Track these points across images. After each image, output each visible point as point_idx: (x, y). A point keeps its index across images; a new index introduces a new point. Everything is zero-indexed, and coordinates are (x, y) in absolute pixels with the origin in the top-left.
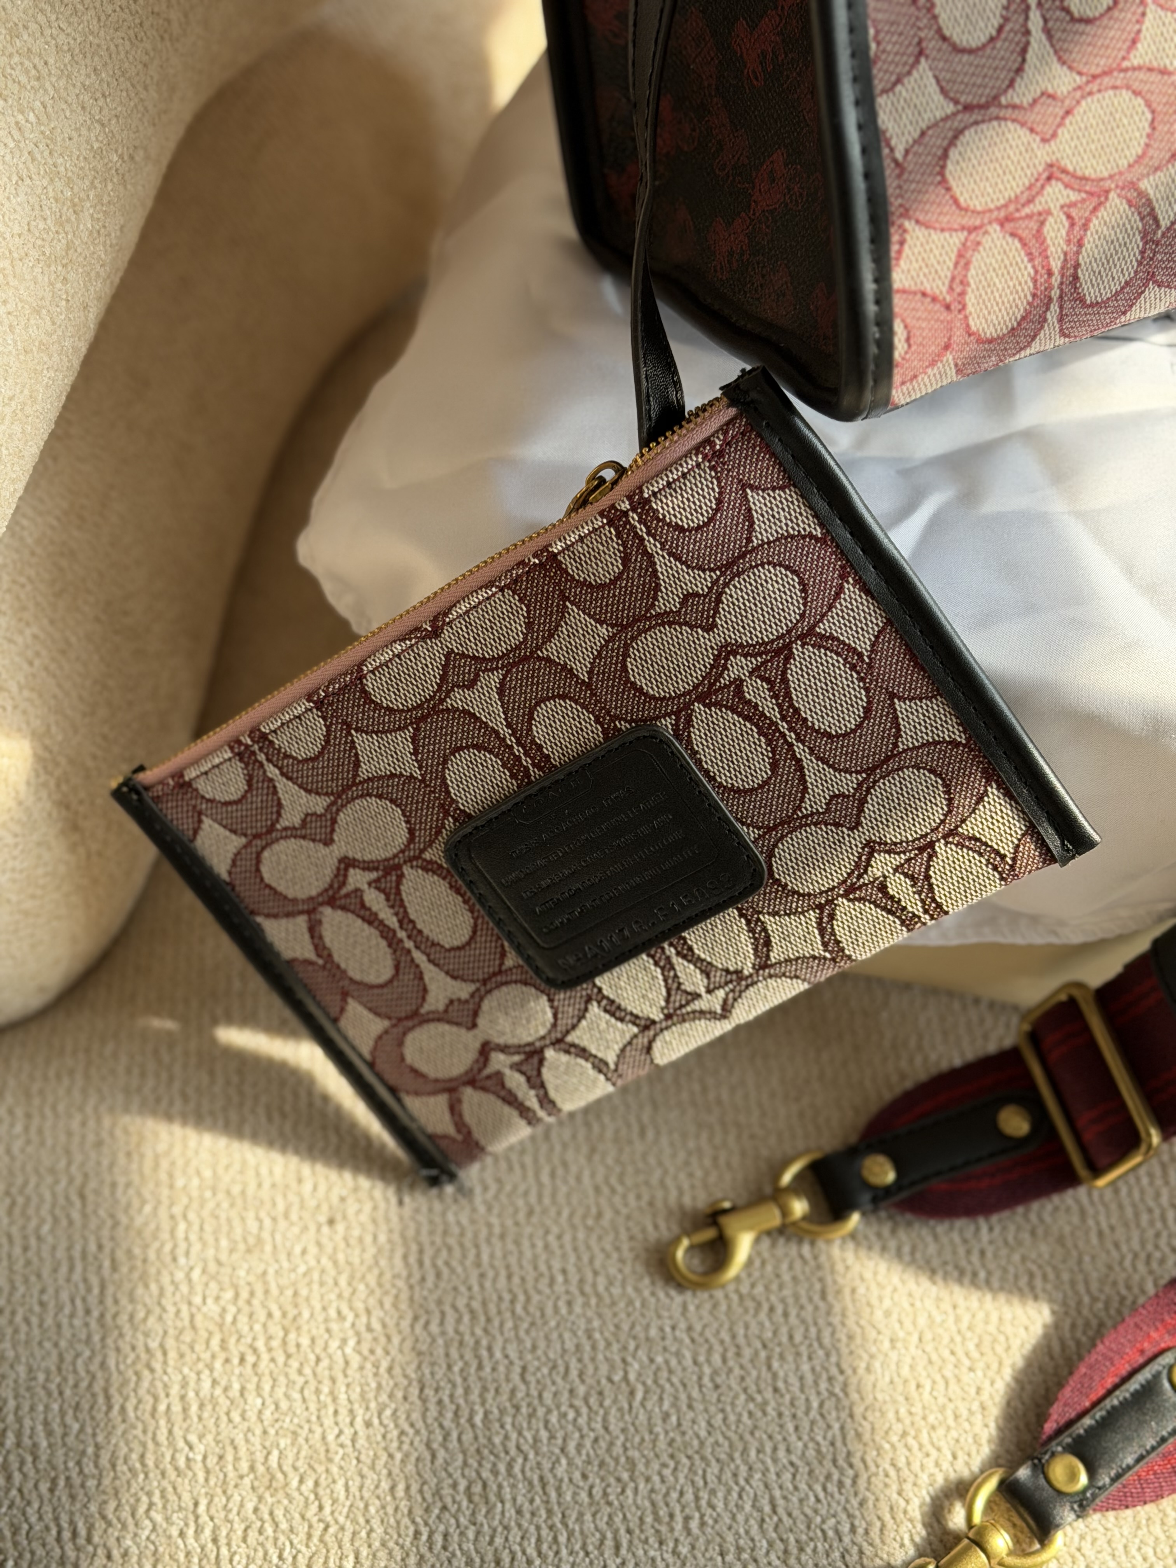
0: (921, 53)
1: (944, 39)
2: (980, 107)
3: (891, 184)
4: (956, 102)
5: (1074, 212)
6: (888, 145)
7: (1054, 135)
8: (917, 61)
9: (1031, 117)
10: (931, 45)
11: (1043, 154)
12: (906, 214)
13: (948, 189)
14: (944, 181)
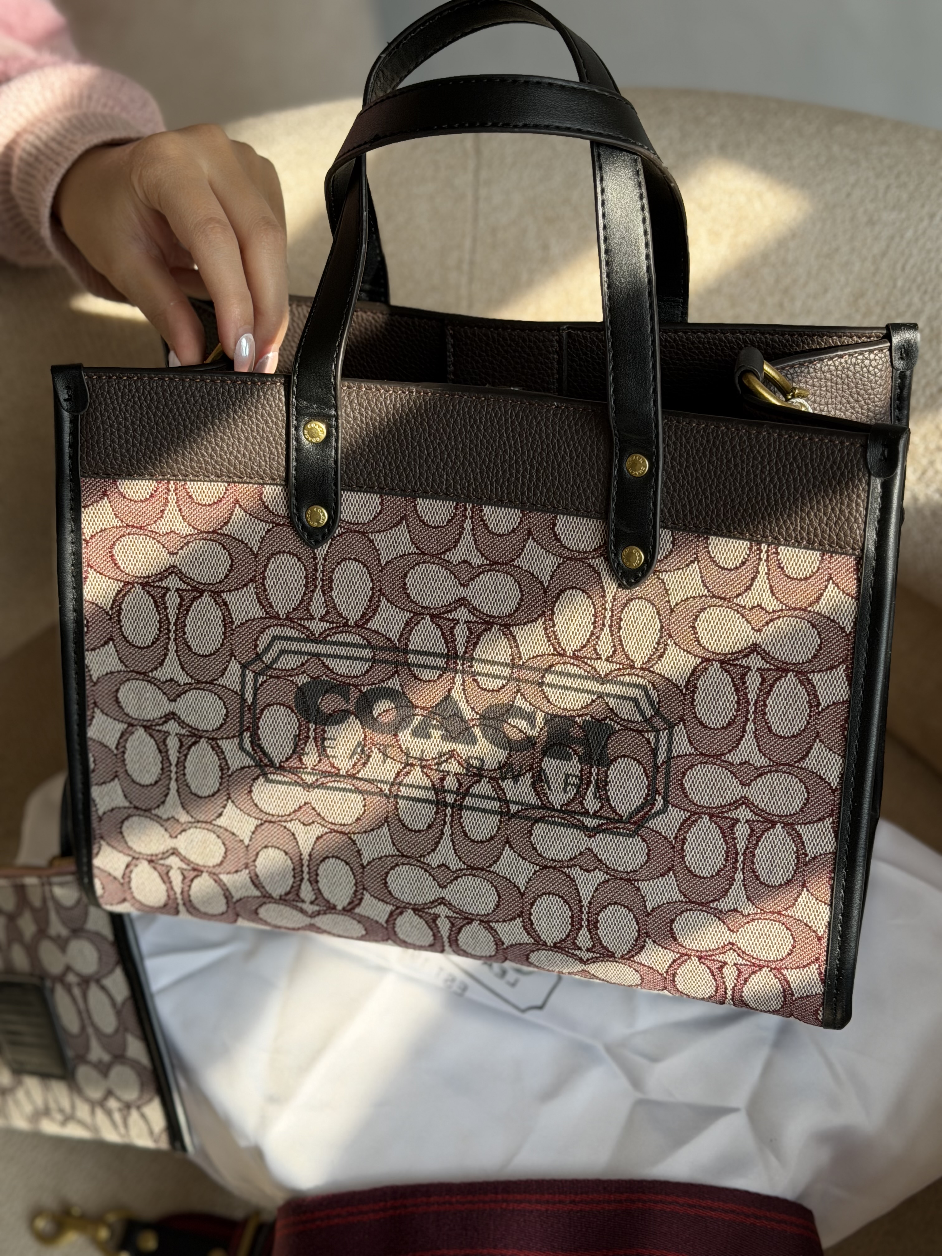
0: (116, 776)
1: (129, 775)
2: (141, 809)
3: (95, 824)
4: (131, 803)
5: (185, 873)
6: (96, 805)
7: (176, 837)
8: (113, 780)
9: (167, 824)
10: (122, 775)
11: (170, 843)
12: (102, 838)
13: (123, 837)
14: (121, 833)
